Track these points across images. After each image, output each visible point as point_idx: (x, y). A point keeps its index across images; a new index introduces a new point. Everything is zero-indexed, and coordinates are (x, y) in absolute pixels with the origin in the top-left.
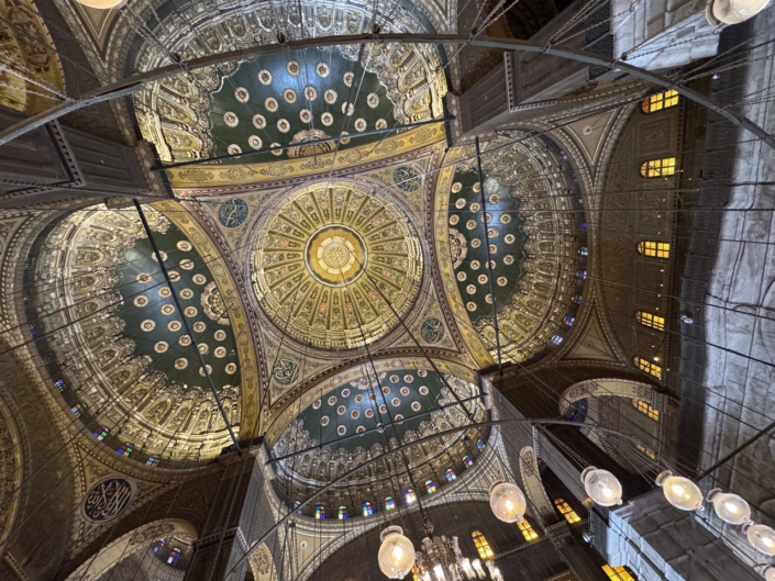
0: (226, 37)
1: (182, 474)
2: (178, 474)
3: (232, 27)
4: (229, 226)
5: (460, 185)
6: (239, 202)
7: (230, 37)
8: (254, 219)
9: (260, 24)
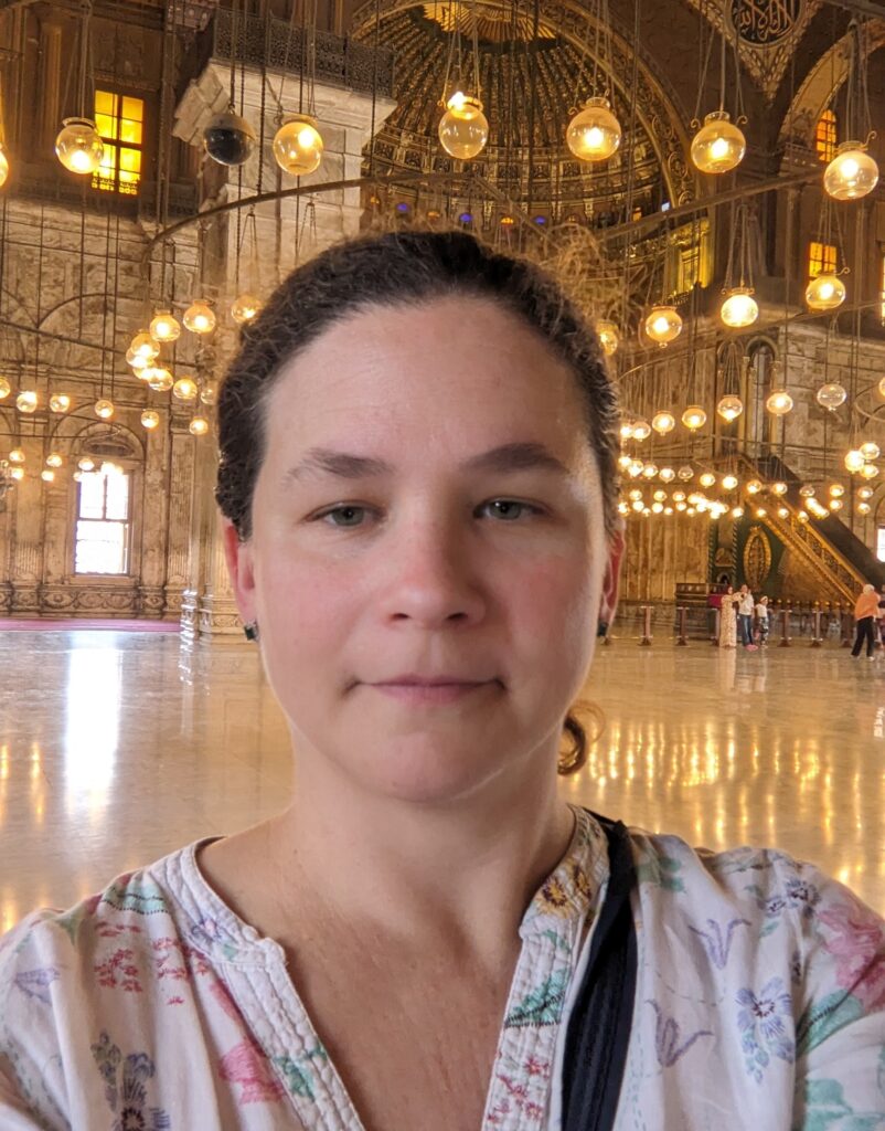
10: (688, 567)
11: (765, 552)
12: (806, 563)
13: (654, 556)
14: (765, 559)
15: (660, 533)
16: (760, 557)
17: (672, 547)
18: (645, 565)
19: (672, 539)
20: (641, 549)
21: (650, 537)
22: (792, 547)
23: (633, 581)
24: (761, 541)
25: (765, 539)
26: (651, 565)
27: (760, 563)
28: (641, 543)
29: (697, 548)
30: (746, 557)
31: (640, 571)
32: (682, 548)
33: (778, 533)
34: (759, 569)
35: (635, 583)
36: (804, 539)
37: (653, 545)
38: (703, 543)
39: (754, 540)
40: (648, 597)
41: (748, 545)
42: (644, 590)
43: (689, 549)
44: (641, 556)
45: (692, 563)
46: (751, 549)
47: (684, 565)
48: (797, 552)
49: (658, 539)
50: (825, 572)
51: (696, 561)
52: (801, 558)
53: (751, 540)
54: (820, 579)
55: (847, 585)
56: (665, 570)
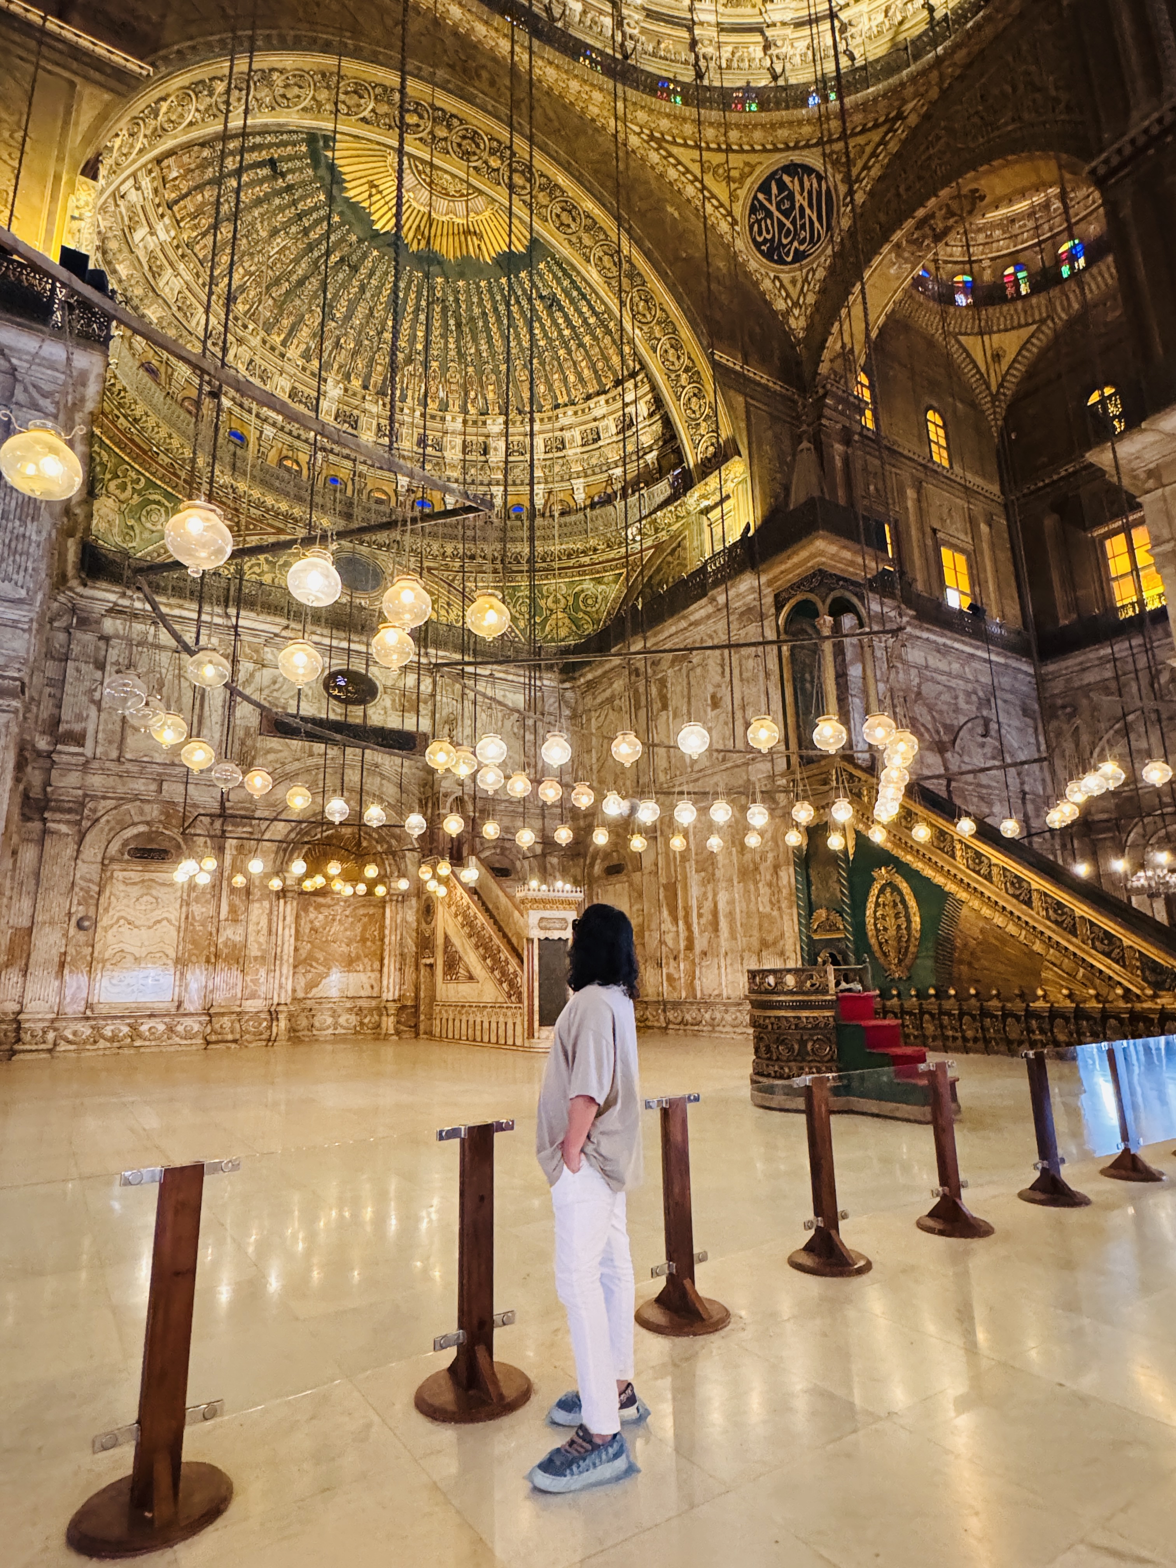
1: (923, 73)
2: (913, 79)
10: (764, 944)
11: (906, 907)
12: (999, 920)
13: (702, 932)
14: (909, 921)
15: (710, 896)
16: (897, 916)
17: (731, 915)
18: (690, 947)
19: (731, 902)
20: (681, 923)
21: (694, 903)
22: (963, 895)
23: (672, 970)
24: (895, 889)
25: (904, 886)
26: (700, 944)
27: (899, 927)
28: (681, 913)
29: (775, 913)
30: (870, 920)
31: (682, 956)
32: (749, 915)
33: (928, 872)
34: (899, 939)
35: (676, 976)
36: (988, 877)
37: (700, 916)
38: (784, 904)
39: (882, 891)
40: (699, 995)
41: (872, 899)
42: (691, 986)
43: (762, 916)
44: (683, 935)
45: (770, 938)
46: (877, 904)
47: (755, 942)
48: (976, 904)
49: (708, 905)
50: (1048, 933)
51: (776, 933)
52: (986, 912)
53: (875, 891)
54: (1038, 947)
55: (1108, 955)
56: (723, 951)
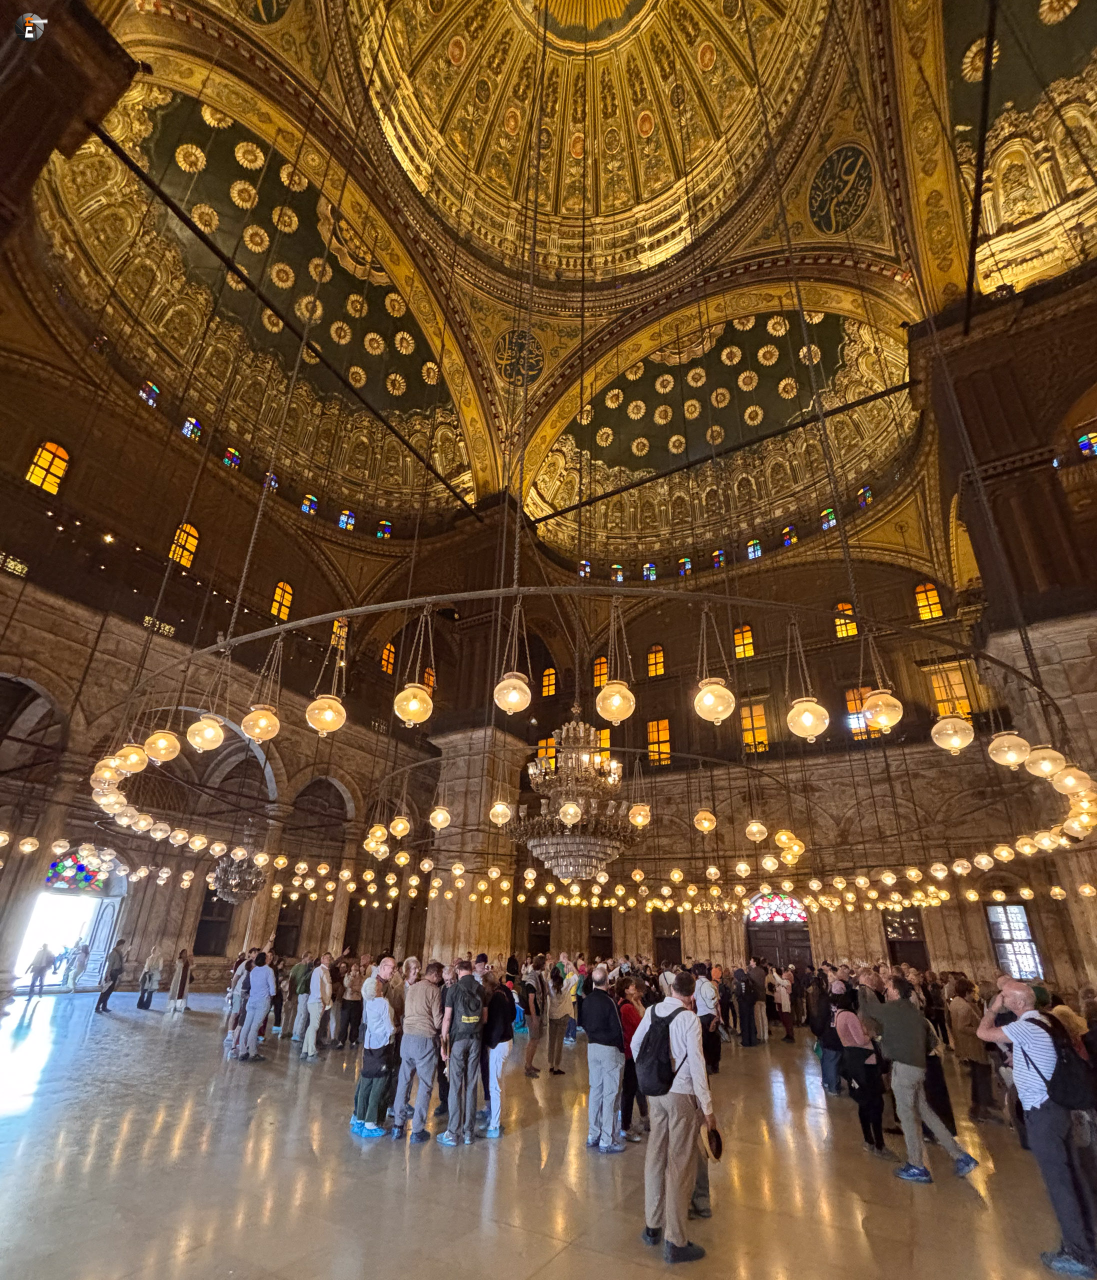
0: (795, 463)
3: (786, 474)
4: (857, 153)
5: (431, 381)
6: (823, 224)
7: (791, 463)
8: (801, 165)
9: (753, 481)
